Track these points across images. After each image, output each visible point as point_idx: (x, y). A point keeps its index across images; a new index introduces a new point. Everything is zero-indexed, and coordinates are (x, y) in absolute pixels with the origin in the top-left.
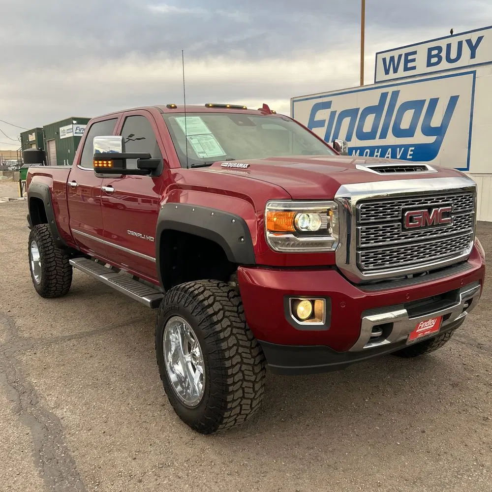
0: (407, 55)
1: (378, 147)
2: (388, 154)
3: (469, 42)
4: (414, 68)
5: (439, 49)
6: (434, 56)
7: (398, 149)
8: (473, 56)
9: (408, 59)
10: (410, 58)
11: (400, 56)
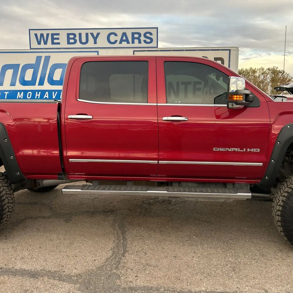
0: (53, 35)
1: (38, 91)
2: (46, 95)
3: (92, 34)
4: (59, 43)
5: (75, 35)
6: (72, 39)
7: (53, 93)
8: (95, 43)
9: (54, 37)
10: (55, 37)
11: (48, 35)
